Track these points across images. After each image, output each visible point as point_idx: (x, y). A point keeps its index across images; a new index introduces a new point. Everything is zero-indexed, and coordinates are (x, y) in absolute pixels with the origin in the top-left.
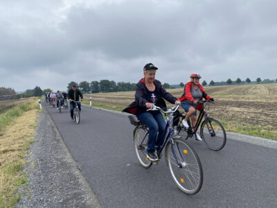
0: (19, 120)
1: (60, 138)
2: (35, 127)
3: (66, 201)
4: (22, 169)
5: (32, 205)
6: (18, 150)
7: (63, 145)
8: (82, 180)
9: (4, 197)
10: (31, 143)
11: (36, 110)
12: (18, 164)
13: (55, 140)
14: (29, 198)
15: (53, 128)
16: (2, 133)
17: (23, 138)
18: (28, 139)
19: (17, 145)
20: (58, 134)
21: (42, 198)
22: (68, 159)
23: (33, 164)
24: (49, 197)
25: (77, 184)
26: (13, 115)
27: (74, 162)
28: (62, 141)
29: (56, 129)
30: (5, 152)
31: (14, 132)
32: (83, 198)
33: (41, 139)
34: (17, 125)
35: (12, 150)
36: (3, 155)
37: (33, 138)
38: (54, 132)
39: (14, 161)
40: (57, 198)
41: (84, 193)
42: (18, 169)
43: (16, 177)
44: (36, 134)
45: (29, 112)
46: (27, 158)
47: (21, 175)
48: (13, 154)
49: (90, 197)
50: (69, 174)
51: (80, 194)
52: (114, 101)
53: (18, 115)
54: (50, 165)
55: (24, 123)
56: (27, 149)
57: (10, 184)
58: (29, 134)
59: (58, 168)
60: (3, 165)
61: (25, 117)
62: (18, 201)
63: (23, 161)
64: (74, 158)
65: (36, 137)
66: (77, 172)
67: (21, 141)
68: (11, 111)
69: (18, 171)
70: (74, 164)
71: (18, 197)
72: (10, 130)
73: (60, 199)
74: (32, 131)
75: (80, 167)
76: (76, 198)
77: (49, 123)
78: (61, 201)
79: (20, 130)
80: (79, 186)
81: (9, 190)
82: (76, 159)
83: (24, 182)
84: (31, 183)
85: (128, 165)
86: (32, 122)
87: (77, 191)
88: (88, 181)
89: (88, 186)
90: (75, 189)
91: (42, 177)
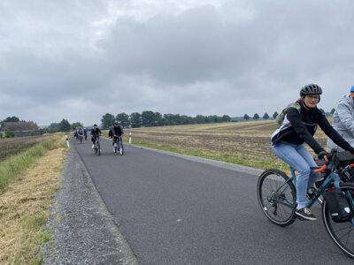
0: (42, 160)
1: (92, 184)
2: (61, 170)
4: (45, 223)
6: (41, 199)
8: (119, 239)
9: (22, 258)
10: (56, 190)
11: (63, 149)
12: (40, 216)
13: (86, 186)
14: (54, 261)
15: (83, 171)
16: (20, 177)
17: (46, 183)
18: (52, 185)
19: (40, 193)
20: (90, 180)
21: (69, 261)
22: (102, 211)
23: (58, 218)
24: (78, 260)
25: (114, 244)
26: (34, 155)
27: (110, 215)
28: (94, 188)
29: (87, 174)
30: (24, 200)
31: (36, 176)
32: (122, 262)
33: (69, 185)
34: (39, 167)
35: (33, 199)
36: (22, 205)
37: (58, 183)
38: (85, 177)
39: (35, 213)
40: (88, 261)
41: (122, 256)
42: (40, 222)
43: (38, 233)
44: (63, 178)
45: (53, 151)
46: (51, 209)
47: (44, 230)
48: (34, 203)
49: (131, 262)
50: (103, 231)
51: (116, 257)
52: (159, 137)
53: (40, 155)
54: (79, 219)
55: (48, 166)
56: (52, 198)
57: (30, 241)
58: (54, 179)
59: (89, 222)
60: (22, 217)
61: (49, 157)
62: (40, 264)
63: (46, 213)
64: (109, 211)
65: (63, 182)
66: (113, 229)
67: (44, 187)
68: (32, 149)
69: (40, 225)
70: (110, 218)
71: (39, 259)
72: (31, 173)
74: (57, 175)
75: (116, 222)
76: (112, 261)
77: (78, 165)
79: (43, 173)
80: (116, 247)
81: (29, 250)
82: (112, 211)
83: (47, 240)
84: (56, 241)
85: (179, 220)
86: (58, 163)
87: (113, 253)
88: (127, 240)
89: (127, 246)
90: (111, 250)
91: (70, 233)
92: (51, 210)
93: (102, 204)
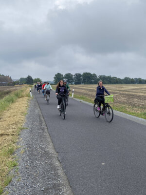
0: (14, 105)
1: (45, 127)
2: (26, 115)
3: (47, 190)
4: (14, 153)
5: (20, 188)
6: (12, 135)
7: (47, 134)
8: (60, 172)
10: (22, 129)
11: (27, 98)
12: (11, 148)
13: (41, 128)
14: (18, 181)
15: (39, 116)
17: (15, 124)
18: (19, 126)
19: (11, 130)
20: (44, 124)
21: (28, 183)
22: (51, 149)
23: (22, 151)
24: (33, 183)
25: (56, 175)
26: (9, 101)
27: (55, 153)
28: (46, 130)
29: (42, 118)
30: (2, 135)
31: (10, 117)
32: (61, 189)
33: (30, 126)
34: (12, 111)
35: (7, 135)
36: (0, 138)
37: (23, 124)
38: (41, 121)
39: (8, 145)
40: (40, 186)
41: (62, 185)
42: (11, 152)
43: (9, 160)
44: (26, 121)
45: (21, 99)
47: (13, 158)
49: (67, 190)
50: (50, 164)
51: (58, 185)
53: (13, 101)
54: (35, 153)
55: (17, 110)
56: (19, 135)
57: (5, 165)
58: (20, 121)
59: (42, 157)
61: (16, 103)
62: (10, 182)
63: (15, 146)
64: (55, 149)
65: (26, 123)
66: (57, 164)
67: (14, 126)
68: (7, 96)
69: (11, 154)
70: (55, 155)
71: (10, 178)
72: (7, 114)
73: (42, 187)
74: (23, 118)
75: (60, 159)
76: (55, 188)
77: (37, 111)
78: (42, 189)
79: (14, 116)
80: (58, 178)
81: (3, 171)
82: (57, 150)
83: (15, 166)
84: (20, 167)
85: (103, 164)
86: (23, 109)
87: (56, 182)
88: (66, 174)
89: (65, 179)
90: (55, 179)
91: (29, 163)
92: (18, 144)
93: (51, 144)
